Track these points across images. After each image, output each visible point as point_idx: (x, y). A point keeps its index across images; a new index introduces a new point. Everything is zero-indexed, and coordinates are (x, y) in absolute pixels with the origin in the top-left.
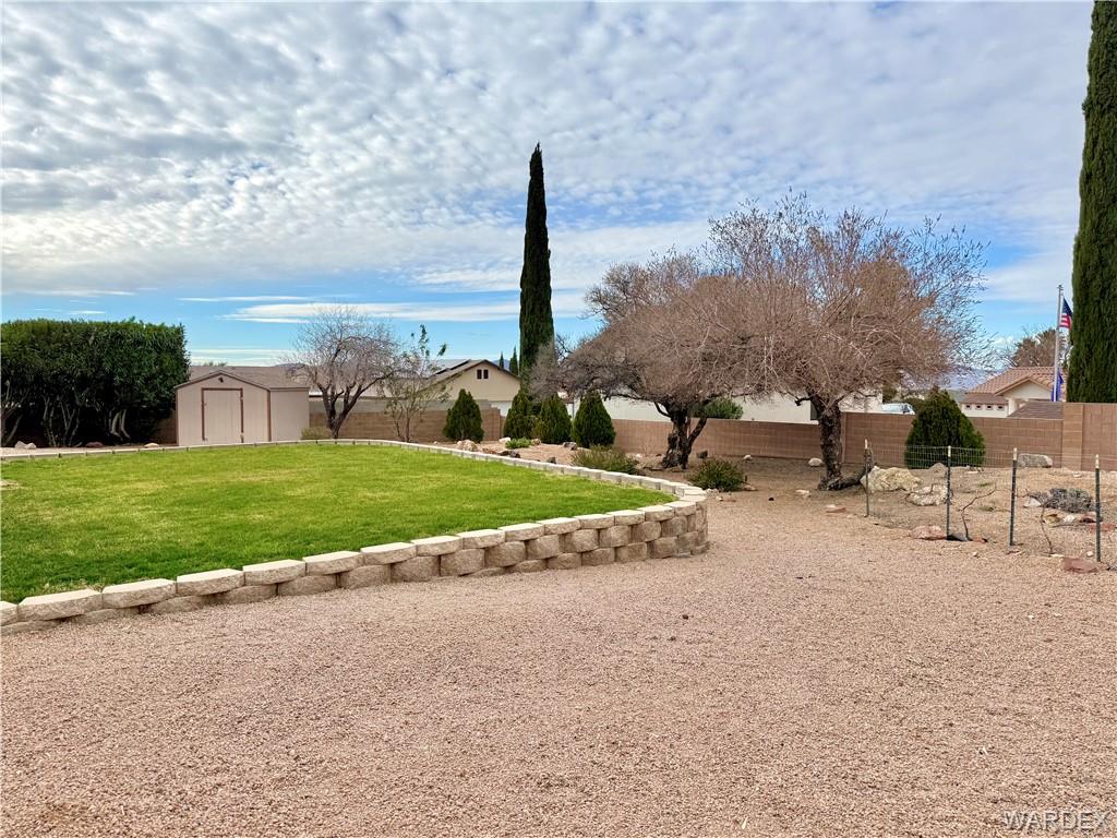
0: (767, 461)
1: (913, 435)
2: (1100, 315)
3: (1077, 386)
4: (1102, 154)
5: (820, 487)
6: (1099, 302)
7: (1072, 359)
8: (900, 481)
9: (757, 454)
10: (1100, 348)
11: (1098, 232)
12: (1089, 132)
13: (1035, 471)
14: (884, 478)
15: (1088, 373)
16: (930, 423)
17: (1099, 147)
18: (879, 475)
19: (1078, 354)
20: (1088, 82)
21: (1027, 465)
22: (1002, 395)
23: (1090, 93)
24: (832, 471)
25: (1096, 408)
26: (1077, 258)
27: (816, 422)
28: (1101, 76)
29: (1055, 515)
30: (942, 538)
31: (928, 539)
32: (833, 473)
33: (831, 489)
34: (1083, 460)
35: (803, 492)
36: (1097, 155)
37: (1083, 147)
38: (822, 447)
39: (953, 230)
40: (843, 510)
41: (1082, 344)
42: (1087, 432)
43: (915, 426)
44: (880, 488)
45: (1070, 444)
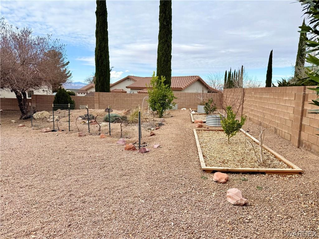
0: (9, 111)
1: (54, 101)
2: (102, 69)
3: (97, 88)
4: (100, 26)
5: (20, 119)
6: (101, 66)
7: (96, 81)
8: (44, 115)
9: (4, 109)
10: (102, 78)
11: (100, 47)
12: (97, 20)
13: (84, 110)
14: (40, 115)
15: (99, 84)
16: (59, 97)
17: (99, 25)
18: (38, 114)
19: (97, 79)
20: (96, 6)
21: (82, 109)
22: (86, 90)
23: (97, 9)
24: (23, 113)
25: (101, 93)
26: (95, 53)
27: (31, 98)
28: (99, 5)
29: (84, 122)
30: (50, 131)
31: (46, 132)
32: (24, 114)
33: (24, 119)
34: (99, 107)
35: (13, 121)
36: (99, 27)
37: (96, 24)
38: (19, 106)
39: (57, 39)
40: (24, 126)
41: (98, 77)
42: (100, 100)
43: (55, 98)
44: (39, 118)
45: (96, 103)
